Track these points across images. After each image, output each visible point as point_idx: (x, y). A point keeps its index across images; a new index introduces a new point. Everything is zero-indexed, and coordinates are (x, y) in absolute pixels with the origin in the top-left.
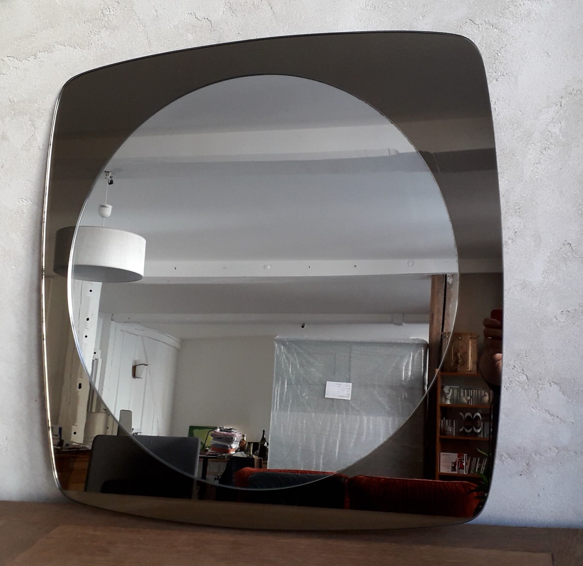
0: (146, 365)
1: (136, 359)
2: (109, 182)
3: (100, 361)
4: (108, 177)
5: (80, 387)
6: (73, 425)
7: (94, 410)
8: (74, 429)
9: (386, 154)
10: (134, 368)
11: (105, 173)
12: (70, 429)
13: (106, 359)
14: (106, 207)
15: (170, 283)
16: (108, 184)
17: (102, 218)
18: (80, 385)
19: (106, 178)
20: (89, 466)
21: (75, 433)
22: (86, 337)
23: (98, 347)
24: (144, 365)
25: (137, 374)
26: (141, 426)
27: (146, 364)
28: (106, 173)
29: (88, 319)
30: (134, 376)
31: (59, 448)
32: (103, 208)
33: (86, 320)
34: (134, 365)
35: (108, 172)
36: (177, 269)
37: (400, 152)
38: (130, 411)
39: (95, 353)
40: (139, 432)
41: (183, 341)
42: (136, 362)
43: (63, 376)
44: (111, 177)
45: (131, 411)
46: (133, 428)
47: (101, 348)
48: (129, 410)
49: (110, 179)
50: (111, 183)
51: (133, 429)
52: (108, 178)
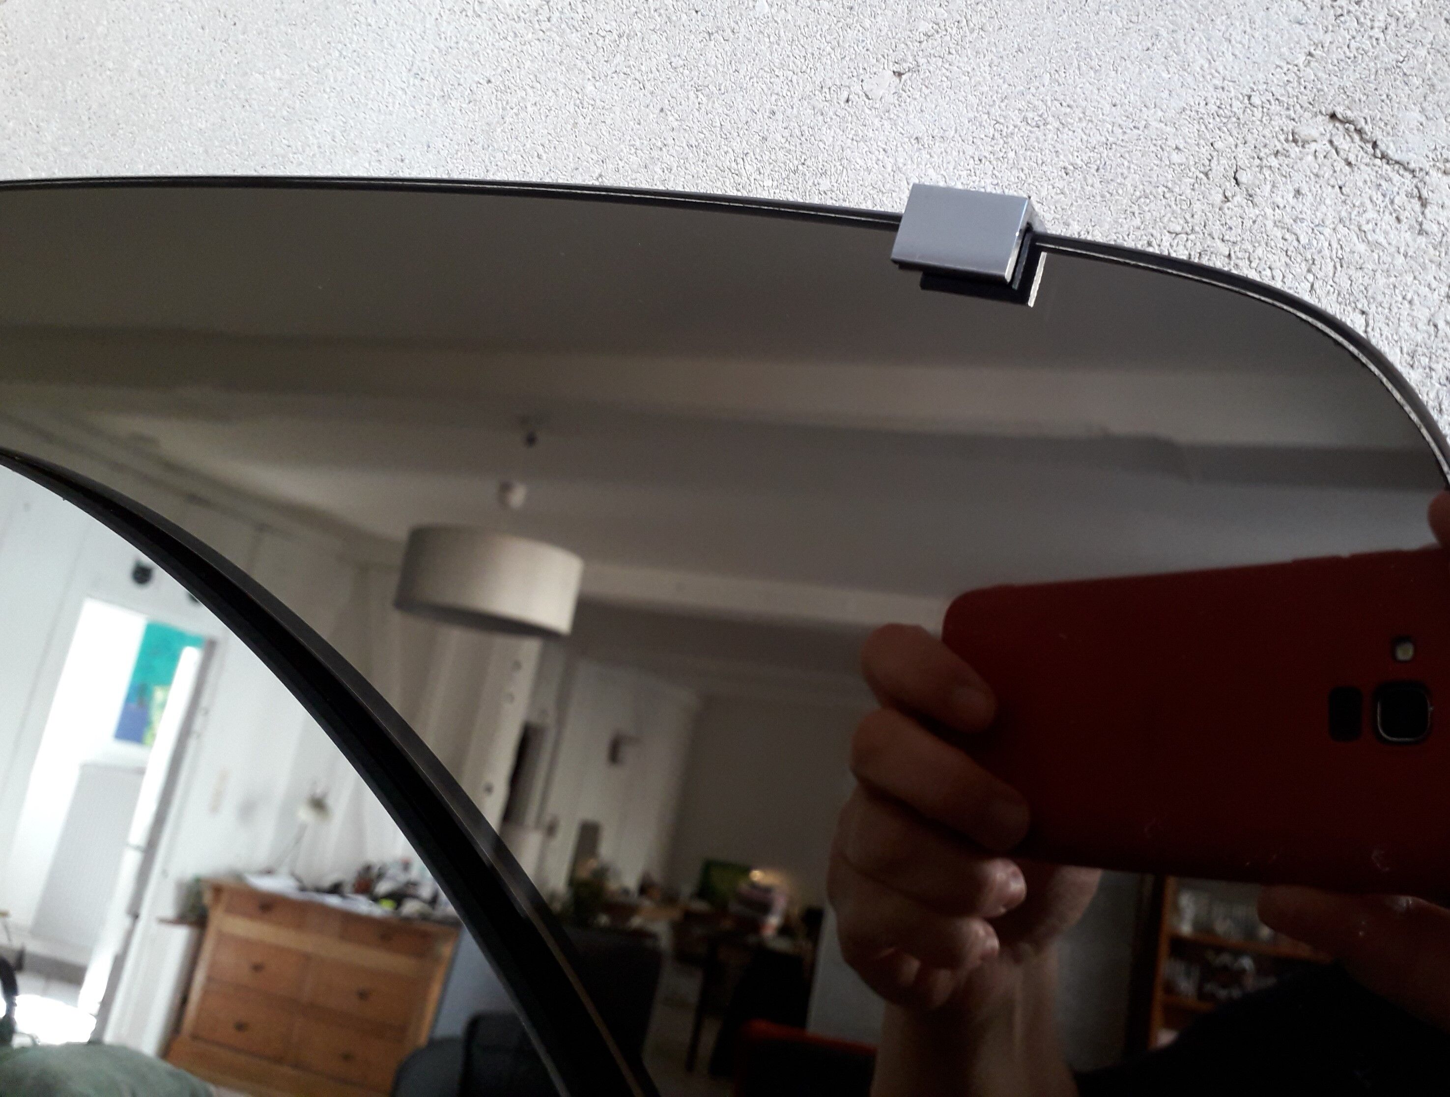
10: (615, 744)
25: (620, 758)
26: (617, 851)
30: (613, 759)
34: (614, 740)
38: (598, 825)
40: (610, 863)
42: (617, 733)
45: (602, 823)
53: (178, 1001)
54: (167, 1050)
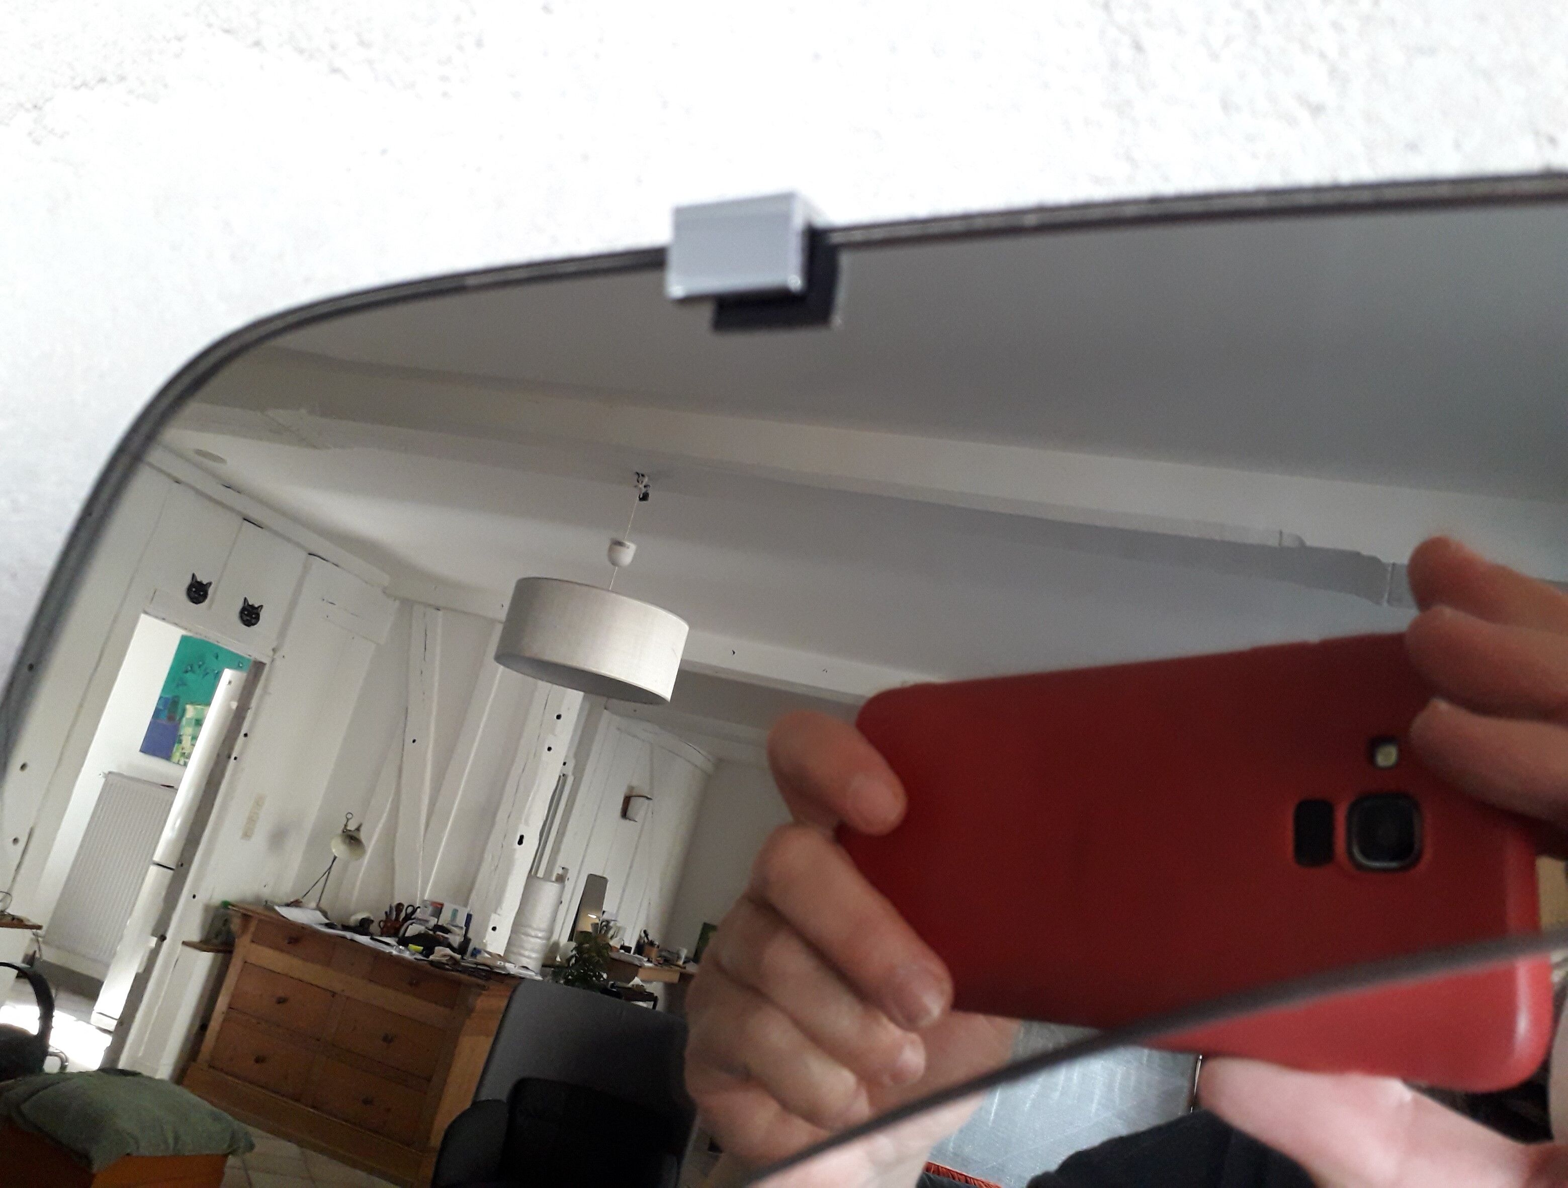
0: (648, 798)
1: (635, 783)
2: (641, 496)
3: (570, 780)
4: (641, 486)
5: (520, 842)
6: (495, 913)
7: (541, 874)
8: (494, 920)
9: (1273, 542)
10: (627, 800)
11: (636, 477)
12: (487, 919)
13: (581, 778)
14: (625, 546)
15: (718, 675)
16: (638, 498)
17: (612, 566)
18: (522, 837)
19: (636, 486)
20: (508, 1006)
21: (494, 929)
22: (549, 749)
23: (571, 755)
24: (645, 798)
25: (630, 812)
26: (619, 908)
27: (649, 796)
28: (639, 476)
29: (559, 717)
30: (624, 814)
31: (458, 956)
32: (619, 548)
33: (555, 718)
34: (627, 795)
35: (643, 475)
36: (735, 654)
37: (1309, 543)
38: (604, 878)
39: (565, 764)
40: (613, 919)
41: (720, 763)
42: (631, 788)
43: (494, 815)
44: (645, 486)
45: (608, 878)
46: (604, 909)
47: (576, 755)
48: (604, 876)
49: (644, 490)
50: (644, 497)
51: (604, 912)
52: (640, 489)
53: (196, 1027)
54: (181, 1075)
